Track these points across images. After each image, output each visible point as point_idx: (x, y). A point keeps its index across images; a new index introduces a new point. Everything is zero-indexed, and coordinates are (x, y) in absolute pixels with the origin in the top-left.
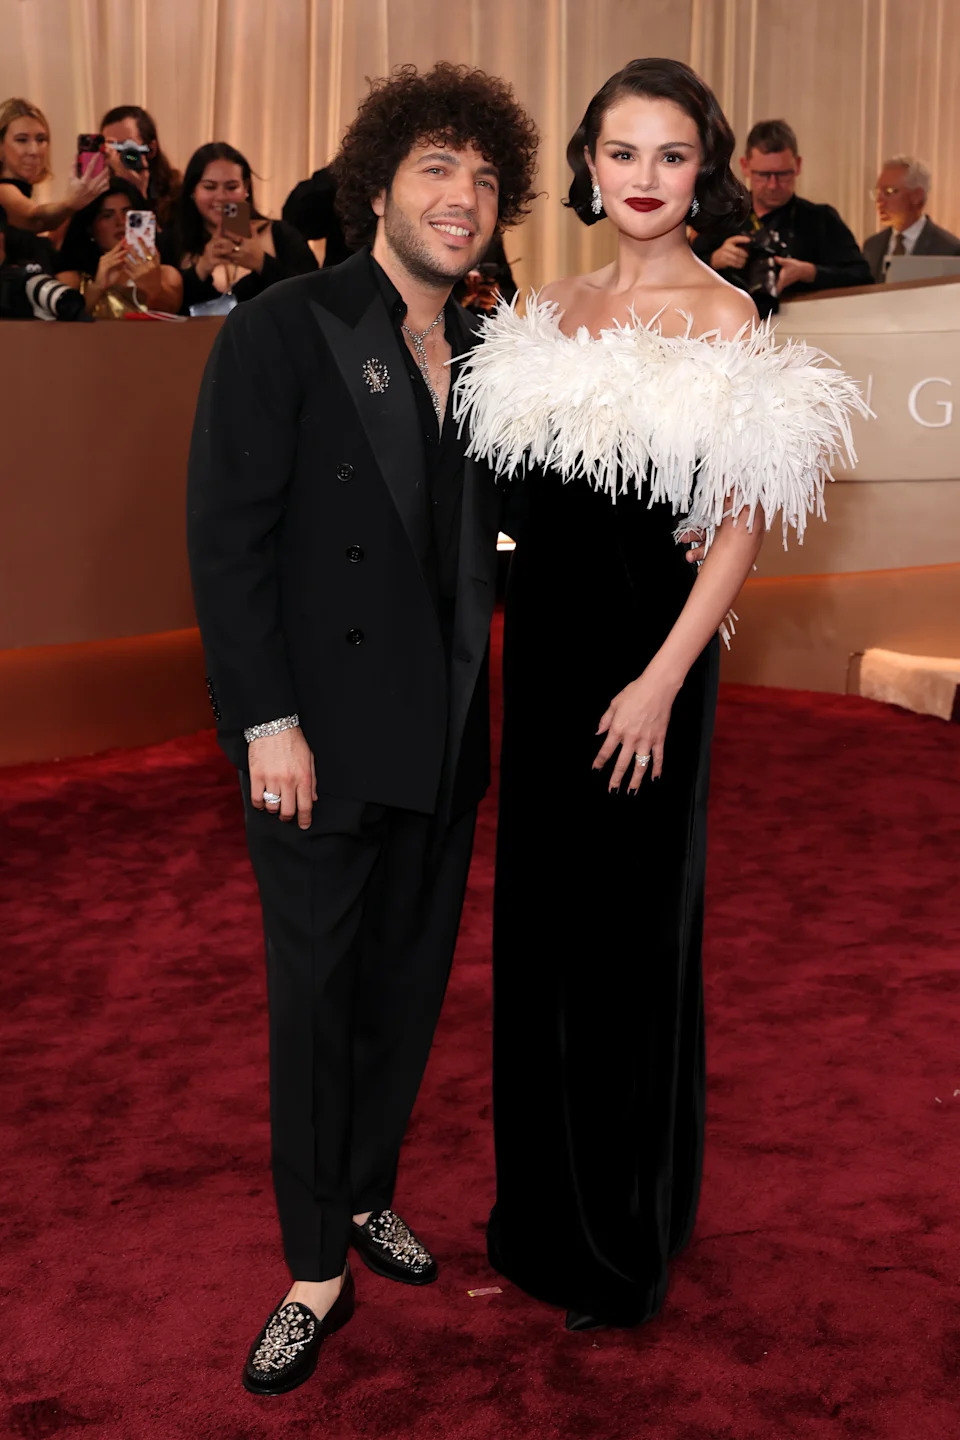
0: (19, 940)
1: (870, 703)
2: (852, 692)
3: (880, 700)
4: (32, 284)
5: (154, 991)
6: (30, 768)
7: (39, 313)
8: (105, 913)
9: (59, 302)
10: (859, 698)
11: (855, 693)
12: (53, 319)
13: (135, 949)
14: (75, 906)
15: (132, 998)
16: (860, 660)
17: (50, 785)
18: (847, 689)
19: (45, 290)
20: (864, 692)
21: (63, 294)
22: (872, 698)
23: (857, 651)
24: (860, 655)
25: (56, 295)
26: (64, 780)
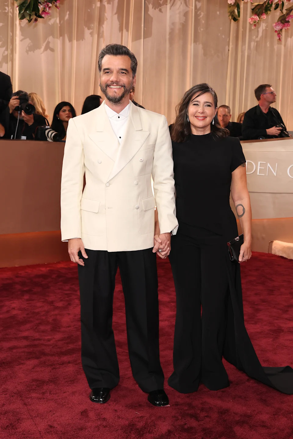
0: (37, 311)
1: (275, 256)
2: (269, 253)
3: (278, 255)
4: (47, 132)
5: (74, 325)
6: (38, 266)
7: (48, 139)
8: (60, 304)
9: (54, 137)
10: (272, 254)
11: (271, 253)
12: (52, 141)
13: (69, 314)
14: (52, 303)
15: (69, 327)
16: (272, 244)
17: (44, 270)
18: (268, 252)
19: (50, 133)
20: (273, 253)
21: (55, 134)
22: (275, 254)
23: (271, 241)
24: (272, 242)
25: (53, 135)
26: (48, 269)
